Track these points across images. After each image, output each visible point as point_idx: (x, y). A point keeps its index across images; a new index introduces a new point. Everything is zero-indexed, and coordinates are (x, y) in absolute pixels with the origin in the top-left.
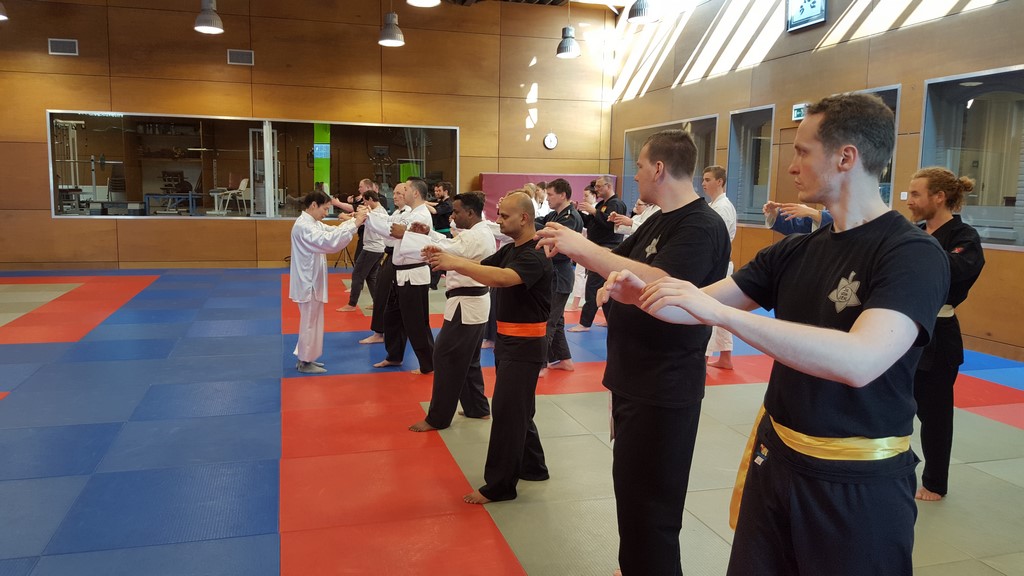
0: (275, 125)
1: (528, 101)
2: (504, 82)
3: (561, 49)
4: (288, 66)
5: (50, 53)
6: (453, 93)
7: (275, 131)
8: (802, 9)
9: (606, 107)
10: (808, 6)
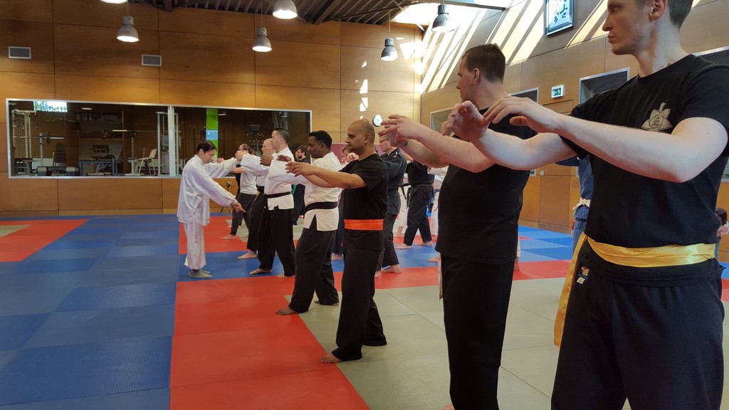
0: (177, 110)
1: (361, 92)
2: (344, 79)
3: (384, 54)
4: (187, 66)
5: (10, 57)
6: (307, 86)
7: (177, 114)
8: (556, 19)
9: (417, 96)
10: (559, 17)
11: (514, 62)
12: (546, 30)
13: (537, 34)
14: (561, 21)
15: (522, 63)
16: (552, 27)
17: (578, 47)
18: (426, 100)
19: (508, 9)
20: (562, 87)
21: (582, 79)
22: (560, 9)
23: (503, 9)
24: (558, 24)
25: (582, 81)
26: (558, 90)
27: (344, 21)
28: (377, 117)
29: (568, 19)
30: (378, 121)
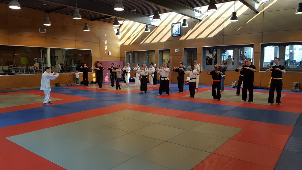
3: (117, 34)
8: (176, 33)
9: (119, 46)
10: (177, 32)
11: (161, 41)
12: (172, 35)
13: (169, 35)
14: (177, 33)
15: (164, 42)
16: (174, 34)
17: (182, 41)
18: (122, 47)
19: (158, 27)
20: (178, 49)
21: (184, 48)
22: (177, 30)
23: (156, 26)
24: (176, 34)
26: (176, 50)
27: (100, 21)
28: (109, 52)
29: (179, 33)
30: (110, 53)
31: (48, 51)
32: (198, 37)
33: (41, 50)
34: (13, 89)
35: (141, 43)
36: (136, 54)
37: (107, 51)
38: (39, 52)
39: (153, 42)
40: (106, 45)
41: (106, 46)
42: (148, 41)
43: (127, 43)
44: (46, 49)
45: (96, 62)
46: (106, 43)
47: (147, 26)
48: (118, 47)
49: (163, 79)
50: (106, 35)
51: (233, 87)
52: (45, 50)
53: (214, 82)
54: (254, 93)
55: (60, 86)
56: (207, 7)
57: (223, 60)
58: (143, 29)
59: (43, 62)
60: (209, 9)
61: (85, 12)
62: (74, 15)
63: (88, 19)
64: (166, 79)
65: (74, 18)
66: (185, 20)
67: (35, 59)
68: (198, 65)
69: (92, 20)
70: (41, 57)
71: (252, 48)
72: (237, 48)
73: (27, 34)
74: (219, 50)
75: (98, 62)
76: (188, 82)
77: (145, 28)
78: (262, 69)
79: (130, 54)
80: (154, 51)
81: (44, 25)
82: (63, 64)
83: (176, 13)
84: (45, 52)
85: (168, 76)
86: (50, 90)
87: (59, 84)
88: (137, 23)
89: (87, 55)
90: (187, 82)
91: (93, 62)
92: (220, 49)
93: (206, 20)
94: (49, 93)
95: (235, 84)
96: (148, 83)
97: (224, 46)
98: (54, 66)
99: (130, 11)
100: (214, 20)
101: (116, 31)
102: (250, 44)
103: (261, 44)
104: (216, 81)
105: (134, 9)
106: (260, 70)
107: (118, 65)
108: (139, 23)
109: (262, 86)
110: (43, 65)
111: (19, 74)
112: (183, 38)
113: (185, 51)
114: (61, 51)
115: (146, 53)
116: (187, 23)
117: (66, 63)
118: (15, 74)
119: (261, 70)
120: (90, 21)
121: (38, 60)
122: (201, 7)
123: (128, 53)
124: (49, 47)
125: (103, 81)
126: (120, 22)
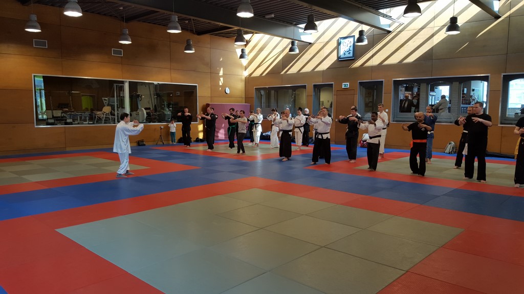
0: (130, 83)
2: (212, 67)
3: (242, 57)
4: (136, 57)
6: (195, 71)
7: (130, 86)
8: (345, 54)
9: (244, 78)
10: (347, 53)
11: (318, 69)
12: (339, 58)
13: (333, 58)
14: (347, 55)
15: (323, 71)
16: (341, 57)
17: (356, 69)
18: (249, 80)
19: (313, 44)
20: (348, 83)
21: (359, 81)
22: (347, 49)
23: (310, 43)
24: (346, 56)
25: (360, 83)
26: (346, 85)
27: (212, 34)
28: (227, 88)
29: (351, 55)
30: (228, 91)
31: (127, 87)
32: (386, 63)
33: (115, 85)
34: (68, 149)
35: (282, 73)
36: (273, 92)
37: (224, 86)
38: (110, 87)
39: (304, 70)
40: (221, 76)
41: (222, 79)
42: (294, 70)
43: (257, 74)
44: (123, 82)
45: (204, 105)
46: (221, 73)
47: (293, 43)
48: (242, 80)
49: (320, 137)
50: (221, 60)
51: (449, 153)
52: (121, 85)
53: (414, 143)
54: (488, 165)
55: (145, 145)
56: (404, 8)
57: (430, 104)
58: (285, 48)
59: (117, 105)
60: (406, 12)
61: (187, 20)
62: (169, 26)
63: (192, 31)
64: (325, 136)
65: (169, 31)
66: (361, 33)
67: (105, 100)
68: (385, 112)
69: (200, 33)
70: (114, 97)
71: (486, 83)
72: (458, 83)
73: (93, 57)
74: (423, 86)
75: (208, 105)
76: (365, 143)
77: (290, 46)
78: (503, 121)
79: (263, 92)
80: (304, 87)
81: (120, 42)
82: (149, 109)
83: (347, 20)
84: (121, 89)
85: (329, 131)
86: (130, 152)
87: (142, 141)
88: (276, 38)
89: (190, 92)
90: (364, 141)
91: (200, 105)
92: (425, 84)
93: (400, 32)
94: (127, 156)
95: (451, 148)
96: (292, 144)
97: (432, 77)
98: (135, 112)
99: (264, 17)
100: (415, 31)
101: (239, 53)
102: (482, 75)
103: (502, 76)
104: (418, 141)
105: (271, 13)
106: (499, 123)
107: (241, 111)
108: (279, 39)
109: (504, 151)
110: (118, 110)
111: (78, 124)
112: (358, 64)
113: (362, 87)
114: (147, 86)
115: (290, 91)
116: (365, 37)
117: (155, 106)
118: (72, 124)
119: (501, 124)
120: (196, 36)
121: (109, 102)
122: (392, 9)
123: (258, 90)
124: (128, 80)
125: (215, 138)
126: (247, 37)
